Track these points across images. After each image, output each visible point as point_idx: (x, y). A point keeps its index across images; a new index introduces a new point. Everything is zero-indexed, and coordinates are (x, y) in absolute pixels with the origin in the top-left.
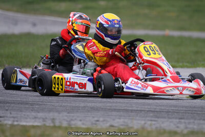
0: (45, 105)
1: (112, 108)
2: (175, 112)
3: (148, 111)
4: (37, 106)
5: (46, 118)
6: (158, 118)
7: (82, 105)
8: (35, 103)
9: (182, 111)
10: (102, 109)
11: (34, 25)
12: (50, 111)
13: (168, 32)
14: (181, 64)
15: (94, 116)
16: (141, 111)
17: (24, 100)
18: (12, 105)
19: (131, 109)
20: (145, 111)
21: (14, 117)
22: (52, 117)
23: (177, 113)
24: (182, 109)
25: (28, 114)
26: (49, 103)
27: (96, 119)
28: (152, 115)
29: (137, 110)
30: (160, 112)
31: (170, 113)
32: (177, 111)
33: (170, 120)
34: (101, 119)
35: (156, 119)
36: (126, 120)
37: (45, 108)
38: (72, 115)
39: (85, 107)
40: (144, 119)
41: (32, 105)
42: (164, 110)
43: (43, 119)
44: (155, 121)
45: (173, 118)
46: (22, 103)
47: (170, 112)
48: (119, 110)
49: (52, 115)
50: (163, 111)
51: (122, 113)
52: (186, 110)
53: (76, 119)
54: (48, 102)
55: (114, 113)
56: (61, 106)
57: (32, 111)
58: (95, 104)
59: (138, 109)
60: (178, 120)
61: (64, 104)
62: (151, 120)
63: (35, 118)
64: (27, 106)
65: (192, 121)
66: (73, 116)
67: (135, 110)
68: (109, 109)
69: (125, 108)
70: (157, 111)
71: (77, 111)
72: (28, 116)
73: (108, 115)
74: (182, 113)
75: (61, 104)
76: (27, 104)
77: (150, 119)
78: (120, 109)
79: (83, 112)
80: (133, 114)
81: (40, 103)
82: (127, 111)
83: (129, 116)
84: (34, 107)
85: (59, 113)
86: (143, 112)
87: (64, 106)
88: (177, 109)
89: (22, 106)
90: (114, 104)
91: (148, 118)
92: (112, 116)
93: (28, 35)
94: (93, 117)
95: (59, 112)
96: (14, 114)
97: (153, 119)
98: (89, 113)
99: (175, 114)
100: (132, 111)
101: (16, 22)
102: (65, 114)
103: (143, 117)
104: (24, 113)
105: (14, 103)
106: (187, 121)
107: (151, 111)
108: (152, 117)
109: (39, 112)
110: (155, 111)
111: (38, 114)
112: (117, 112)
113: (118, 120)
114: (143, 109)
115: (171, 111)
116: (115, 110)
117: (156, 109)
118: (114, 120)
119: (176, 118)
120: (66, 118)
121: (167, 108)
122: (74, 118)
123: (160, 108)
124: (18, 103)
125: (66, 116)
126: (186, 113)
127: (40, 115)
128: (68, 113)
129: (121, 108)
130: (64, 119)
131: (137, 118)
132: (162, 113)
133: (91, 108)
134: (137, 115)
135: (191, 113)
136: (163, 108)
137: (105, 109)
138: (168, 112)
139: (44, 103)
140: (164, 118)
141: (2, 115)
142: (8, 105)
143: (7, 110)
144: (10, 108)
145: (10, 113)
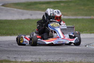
0: (36, 52)
1: (67, 52)
3: (83, 54)
4: (33, 53)
5: (37, 58)
6: (88, 57)
7: (53, 51)
8: (32, 51)
10: (62, 53)
11: (31, 15)
12: (38, 54)
13: (92, 17)
17: (27, 50)
19: (75, 53)
25: (29, 56)
28: (85, 55)
29: (78, 53)
31: (93, 54)
34: (62, 58)
36: (73, 58)
38: (49, 56)
39: (54, 52)
41: (30, 52)
43: (35, 58)
44: (86, 58)
46: (26, 51)
48: (70, 54)
49: (39, 56)
51: (71, 55)
54: (38, 51)
56: (43, 52)
57: (30, 55)
59: (79, 53)
61: (45, 51)
63: (32, 58)
64: (28, 53)
66: (49, 57)
67: (77, 53)
68: (66, 53)
69: (73, 52)
70: (87, 54)
71: (51, 55)
73: (65, 56)
75: (43, 51)
76: (28, 52)
77: (84, 57)
79: (53, 55)
80: (76, 55)
81: (34, 51)
82: (73, 54)
84: (31, 53)
86: (81, 54)
87: (45, 52)
89: (26, 53)
90: (68, 51)
92: (67, 56)
93: (29, 20)
94: (58, 57)
95: (42, 55)
100: (76, 54)
101: (23, 14)
103: (81, 57)
104: (26, 56)
105: (22, 51)
108: (85, 56)
110: (86, 54)
113: (70, 58)
116: (68, 54)
117: (87, 53)
118: (68, 58)
121: (92, 52)
124: (24, 52)
125: (46, 57)
127: (34, 56)
128: (47, 55)
129: (71, 53)
131: (78, 57)
132: (90, 54)
133: (57, 53)
136: (90, 52)
137: (64, 53)
139: (36, 51)
140: (91, 57)
141: (16, 57)
142: (19, 52)
143: (19, 55)
144: (20, 54)
145: (20, 56)
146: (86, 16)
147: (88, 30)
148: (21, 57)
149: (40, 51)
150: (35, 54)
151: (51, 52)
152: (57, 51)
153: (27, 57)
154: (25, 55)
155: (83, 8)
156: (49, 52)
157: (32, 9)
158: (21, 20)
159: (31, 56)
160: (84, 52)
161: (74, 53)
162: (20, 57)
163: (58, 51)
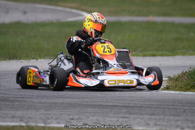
0: (24, 101)
1: (89, 103)
2: (147, 107)
3: (121, 106)
4: (17, 103)
5: (24, 117)
6: (130, 114)
7: (60, 101)
9: (154, 106)
10: (79, 104)
15: (69, 113)
16: (115, 106)
19: (106, 104)
20: (119, 106)
23: (149, 108)
24: (155, 103)
26: (29, 100)
27: (71, 117)
28: (125, 111)
29: (112, 106)
30: (134, 107)
31: (143, 109)
32: (149, 106)
33: (142, 117)
34: (76, 117)
35: (129, 116)
36: (99, 118)
37: (25, 105)
38: (49, 112)
39: (63, 103)
40: (117, 115)
42: (138, 105)
43: (21, 118)
44: (127, 118)
45: (145, 114)
47: (143, 107)
50: (136, 107)
51: (97, 109)
52: (158, 105)
53: (52, 118)
54: (29, 98)
55: (90, 110)
56: (40, 103)
57: (12, 108)
58: (73, 100)
61: (43, 100)
62: (124, 117)
65: (162, 117)
66: (50, 114)
67: (109, 106)
68: (86, 105)
69: (101, 103)
70: (130, 107)
71: (55, 108)
73: (84, 112)
74: (154, 108)
78: (96, 105)
79: (59, 109)
80: (107, 110)
81: (21, 99)
82: (101, 106)
83: (103, 113)
84: (14, 104)
85: (37, 111)
86: (117, 108)
87: (43, 103)
88: (150, 103)
92: (87, 112)
94: (69, 115)
97: (126, 116)
98: (66, 110)
99: (147, 109)
100: (107, 107)
102: (43, 111)
103: (117, 113)
106: (157, 117)
107: (125, 106)
109: (17, 111)
110: (128, 106)
112: (93, 108)
113: (92, 118)
114: (117, 104)
115: (144, 106)
117: (129, 104)
118: (88, 117)
119: (148, 114)
120: (42, 116)
121: (140, 103)
126: (157, 108)
127: (19, 113)
128: (46, 111)
130: (41, 118)
131: (111, 115)
132: (135, 108)
133: (68, 104)
134: (111, 111)
135: (163, 108)
136: (137, 103)
138: (140, 107)
140: (137, 114)
151: (55, 101)
152: (68, 100)
160: (124, 102)
161: (103, 104)
163: (71, 100)
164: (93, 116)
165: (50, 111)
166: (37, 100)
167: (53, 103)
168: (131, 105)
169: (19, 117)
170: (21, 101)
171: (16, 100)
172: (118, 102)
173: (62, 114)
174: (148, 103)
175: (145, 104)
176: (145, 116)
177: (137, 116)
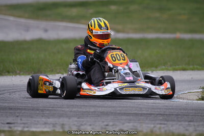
0: (55, 110)
1: (122, 112)
2: (184, 115)
3: (157, 114)
4: (47, 112)
5: (56, 124)
6: (168, 121)
7: (92, 110)
9: (192, 114)
10: (112, 113)
11: (46, 31)
12: (60, 116)
13: (179, 35)
14: (191, 67)
15: (103, 120)
17: (35, 106)
18: (23, 111)
19: (140, 112)
21: (24, 124)
22: (62, 123)
23: (187, 115)
24: (191, 112)
26: (60, 109)
27: (105, 123)
28: (161, 118)
29: (147, 114)
30: (170, 115)
31: (179, 116)
32: (186, 114)
33: (180, 123)
34: (111, 124)
35: (166, 122)
36: (135, 124)
37: (56, 114)
38: (82, 120)
39: (95, 112)
40: (153, 122)
41: (42, 110)
42: (174, 113)
43: (53, 124)
44: (164, 124)
45: (183, 121)
46: (33, 110)
47: (179, 115)
49: (61, 120)
50: (173, 115)
51: (131, 117)
52: (196, 113)
53: (85, 124)
55: (124, 117)
56: (71, 111)
57: (43, 116)
58: (105, 109)
59: (148, 112)
60: (187, 123)
61: (74, 109)
63: (45, 123)
64: (38, 112)
65: (201, 123)
66: (83, 121)
67: (144, 114)
68: (119, 113)
69: (135, 112)
70: (166, 115)
71: (88, 116)
72: (38, 121)
73: (118, 120)
74: (191, 116)
75: (71, 109)
76: (38, 110)
77: (159, 122)
78: (130, 114)
79: (93, 117)
80: (142, 117)
81: (50, 109)
82: (136, 114)
83: (139, 120)
84: (45, 112)
85: (69, 119)
86: (153, 115)
87: (74, 112)
88: (186, 112)
90: (124, 109)
91: (157, 122)
92: (122, 120)
93: (40, 41)
94: (103, 122)
95: (69, 117)
96: (24, 120)
97: (162, 122)
98: (99, 118)
99: (185, 116)
100: (141, 115)
101: (27, 29)
102: (76, 119)
104: (34, 119)
105: (25, 109)
106: (196, 124)
107: (161, 114)
108: (161, 120)
109: (49, 118)
110: (164, 114)
111: (48, 120)
112: (127, 116)
114: (153, 113)
115: (181, 114)
116: (125, 114)
117: (164, 112)
118: (123, 124)
119: (185, 121)
120: (76, 123)
121: (177, 111)
122: (83, 124)
123: (170, 111)
124: (29, 110)
125: (76, 121)
126: (195, 116)
127: (51, 120)
128: (78, 118)
129: (131, 112)
130: (74, 125)
131: (147, 122)
133: (101, 112)
134: (147, 119)
135: (201, 116)
136: (172, 111)
137: (115, 113)
139: (55, 109)
140: (174, 121)
141: (12, 122)
142: (18, 111)
143: (17, 116)
144: (21, 114)
145: (21, 120)
146: (164, 32)
147: (169, 63)
148: (22, 122)
149: (63, 109)
150: (53, 116)
151: (87, 110)
152: (100, 109)
153: (35, 121)
154: (32, 117)
155: (157, 15)
156: (84, 110)
157: (47, 18)
158: (24, 42)
159: (44, 120)
160: (159, 110)
161: (137, 112)
162: (19, 121)
163: (103, 108)
164: (129, 123)
165: (83, 118)
166: (68, 109)
167: (85, 112)
168: (167, 113)
169: (51, 123)
170: (52, 110)
171: (45, 110)
172: (153, 110)
173: (96, 121)
174: (184, 111)
175: (181, 112)
176: (183, 123)
177: (174, 123)
